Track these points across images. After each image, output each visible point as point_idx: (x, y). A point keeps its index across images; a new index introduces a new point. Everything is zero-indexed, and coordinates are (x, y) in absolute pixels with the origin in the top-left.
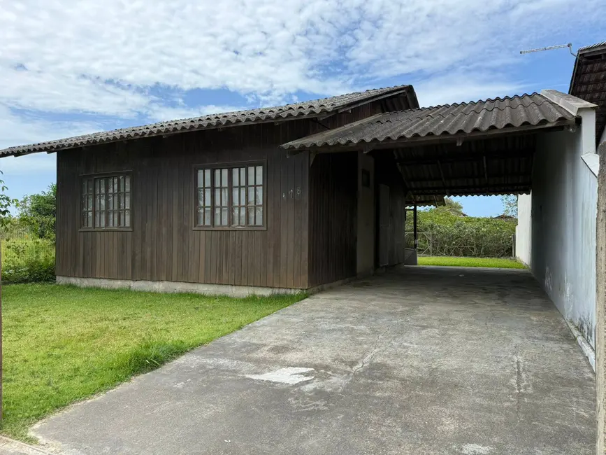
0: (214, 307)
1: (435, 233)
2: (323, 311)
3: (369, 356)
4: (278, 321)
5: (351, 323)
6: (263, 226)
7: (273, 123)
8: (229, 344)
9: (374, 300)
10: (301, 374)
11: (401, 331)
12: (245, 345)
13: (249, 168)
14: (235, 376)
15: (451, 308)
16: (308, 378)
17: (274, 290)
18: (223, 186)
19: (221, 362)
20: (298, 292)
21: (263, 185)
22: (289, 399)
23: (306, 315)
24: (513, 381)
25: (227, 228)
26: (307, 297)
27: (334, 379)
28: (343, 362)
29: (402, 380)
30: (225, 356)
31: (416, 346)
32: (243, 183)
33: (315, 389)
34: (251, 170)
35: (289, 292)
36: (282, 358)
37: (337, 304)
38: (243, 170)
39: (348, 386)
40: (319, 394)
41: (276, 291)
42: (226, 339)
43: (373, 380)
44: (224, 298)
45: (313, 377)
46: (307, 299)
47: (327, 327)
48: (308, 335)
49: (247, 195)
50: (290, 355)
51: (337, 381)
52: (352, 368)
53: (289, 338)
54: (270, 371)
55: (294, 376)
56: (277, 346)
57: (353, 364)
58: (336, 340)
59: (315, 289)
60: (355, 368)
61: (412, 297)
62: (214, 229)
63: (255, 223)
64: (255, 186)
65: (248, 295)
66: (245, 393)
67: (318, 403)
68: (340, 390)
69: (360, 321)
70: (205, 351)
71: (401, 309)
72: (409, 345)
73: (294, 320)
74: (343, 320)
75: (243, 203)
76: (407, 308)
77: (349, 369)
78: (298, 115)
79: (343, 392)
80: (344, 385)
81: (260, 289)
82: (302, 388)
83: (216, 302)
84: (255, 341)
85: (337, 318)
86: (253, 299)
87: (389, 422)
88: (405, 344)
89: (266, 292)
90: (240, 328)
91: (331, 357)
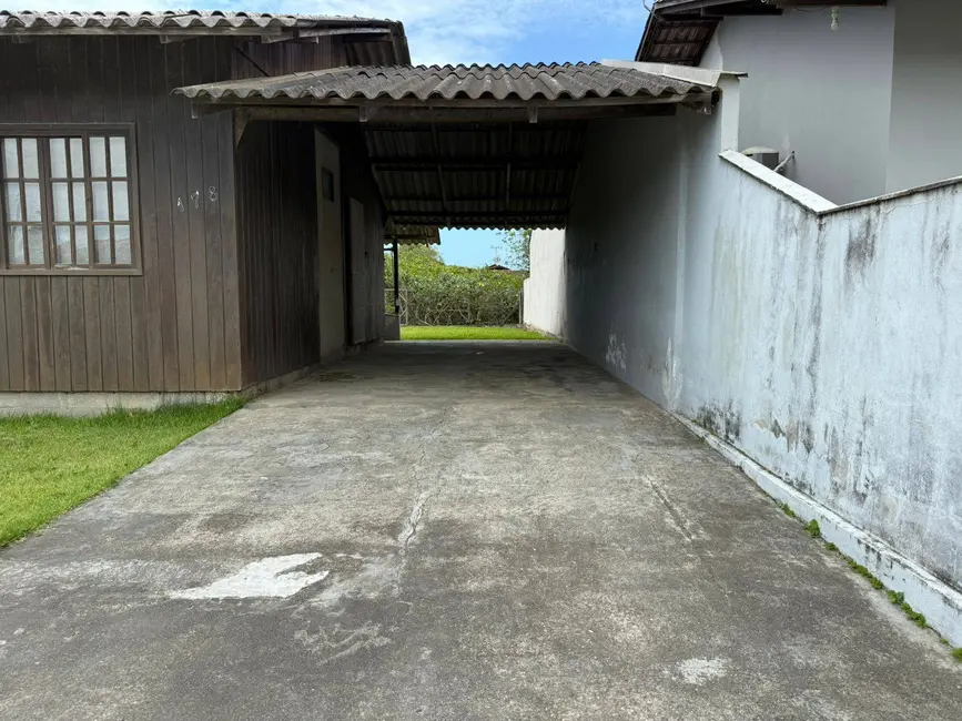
0: (28, 443)
1: (412, 289)
2: (284, 431)
3: (416, 508)
4: (198, 460)
5: (350, 448)
6: (133, 265)
7: (157, 37)
8: (101, 523)
9: (371, 402)
10: (298, 569)
11: (447, 455)
12: (141, 521)
13: (92, 139)
14: (143, 600)
15: (502, 406)
16: (317, 577)
17: (167, 397)
18: (26, 176)
19: (94, 569)
20: (220, 398)
21: (129, 179)
22: (298, 636)
23: (257, 443)
24: (670, 521)
25: (43, 271)
26: (241, 407)
27: (374, 569)
28: (375, 528)
29: (498, 546)
30: (97, 552)
31: (486, 478)
32: (78, 172)
33: (343, 599)
34: (97, 144)
35: (200, 399)
36: (240, 540)
37: (306, 416)
38: (76, 144)
39: (407, 581)
40: (356, 608)
41: (172, 399)
42: (87, 513)
43: (448, 556)
44: (48, 420)
45: (326, 573)
46: (243, 411)
47: (306, 462)
48: (276, 482)
49: (90, 200)
50: (252, 531)
51: (380, 574)
52: (395, 539)
53: (235, 493)
54: (224, 573)
55: (284, 576)
56: (215, 515)
57: (394, 529)
58: (339, 485)
59: (255, 390)
60: (402, 537)
61: (431, 391)
62: (11, 272)
63: (113, 258)
64: (109, 179)
65: (105, 412)
66: (183, 638)
67: (363, 630)
68: (396, 592)
69: (367, 441)
70: (42, 546)
71: (425, 414)
72: (473, 477)
73: (232, 454)
74: (332, 444)
75: (81, 215)
76: (434, 412)
77: (390, 542)
78: (216, 26)
79: (404, 596)
80: (398, 578)
81: (134, 396)
82: (314, 602)
83: (32, 432)
84: (159, 509)
85: (320, 442)
86: (120, 418)
87: (524, 644)
88: (467, 476)
89: (150, 403)
90: (114, 483)
91: (342, 522)
